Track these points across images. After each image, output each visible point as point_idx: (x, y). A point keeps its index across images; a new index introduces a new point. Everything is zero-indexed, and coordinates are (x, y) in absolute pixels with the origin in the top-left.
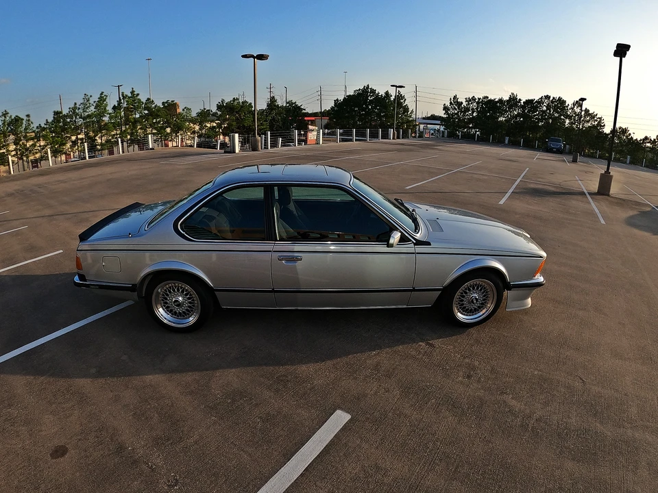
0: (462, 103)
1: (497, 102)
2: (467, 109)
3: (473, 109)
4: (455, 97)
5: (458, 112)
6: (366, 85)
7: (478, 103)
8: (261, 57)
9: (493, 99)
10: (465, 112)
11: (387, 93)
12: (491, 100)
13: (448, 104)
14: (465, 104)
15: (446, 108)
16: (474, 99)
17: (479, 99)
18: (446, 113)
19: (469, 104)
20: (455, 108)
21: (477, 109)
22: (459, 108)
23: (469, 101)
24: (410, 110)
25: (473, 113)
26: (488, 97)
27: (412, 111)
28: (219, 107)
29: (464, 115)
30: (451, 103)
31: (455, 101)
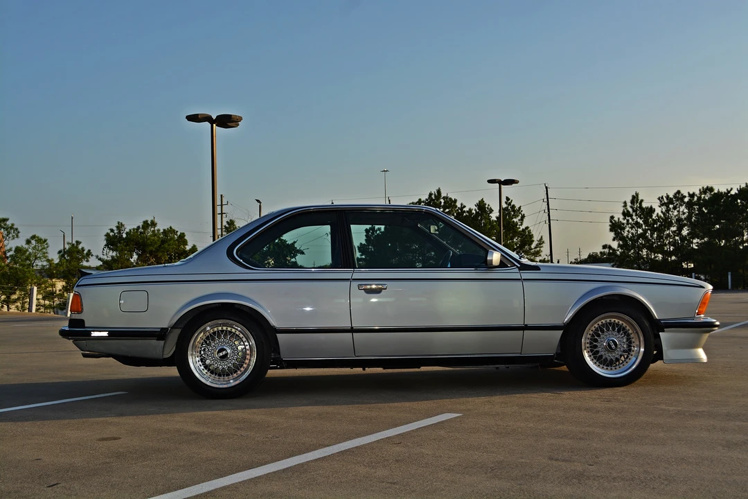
0: (651, 210)
1: (735, 197)
2: (666, 222)
3: (679, 220)
4: (635, 199)
5: (645, 231)
6: (434, 191)
7: (690, 205)
8: (226, 121)
9: (723, 190)
10: (660, 230)
11: (481, 205)
12: (719, 195)
13: (619, 216)
14: (658, 211)
15: (616, 227)
16: (679, 196)
17: (692, 196)
18: (618, 236)
19: (668, 210)
20: (637, 223)
21: (689, 218)
22: (646, 222)
23: (667, 202)
24: (536, 238)
25: (680, 229)
26: (711, 189)
27: (541, 242)
28: (112, 241)
29: (659, 237)
30: (626, 214)
31: (636, 207)
